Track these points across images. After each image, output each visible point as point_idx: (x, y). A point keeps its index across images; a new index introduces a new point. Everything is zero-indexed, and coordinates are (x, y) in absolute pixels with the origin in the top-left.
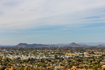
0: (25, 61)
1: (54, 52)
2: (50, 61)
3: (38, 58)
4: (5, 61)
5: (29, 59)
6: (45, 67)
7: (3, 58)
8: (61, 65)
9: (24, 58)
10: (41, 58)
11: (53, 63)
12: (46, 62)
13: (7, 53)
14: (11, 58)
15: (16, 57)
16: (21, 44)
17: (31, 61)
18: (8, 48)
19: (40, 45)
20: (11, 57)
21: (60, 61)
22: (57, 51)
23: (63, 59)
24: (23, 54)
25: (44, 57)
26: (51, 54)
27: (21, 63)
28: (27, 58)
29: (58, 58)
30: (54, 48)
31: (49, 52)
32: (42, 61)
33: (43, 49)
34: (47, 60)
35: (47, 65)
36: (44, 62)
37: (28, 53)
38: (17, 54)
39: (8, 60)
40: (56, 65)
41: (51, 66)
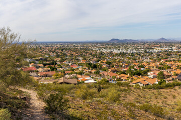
0: (117, 54)
1: (144, 46)
2: (140, 55)
3: (129, 52)
4: (100, 55)
5: (121, 53)
6: (135, 60)
7: (98, 52)
8: (150, 59)
9: (116, 51)
10: (131, 52)
11: (142, 56)
12: (136, 55)
13: (101, 48)
14: (105, 52)
15: (109, 51)
16: (113, 40)
17: (123, 54)
18: (102, 43)
19: (131, 40)
20: (104, 51)
21: (149, 55)
22: (147, 45)
23: (152, 53)
24: (116, 48)
25: (134, 51)
26: (141, 48)
27: (113, 56)
28: (119, 52)
29: (147, 52)
30: (143, 43)
31: (139, 46)
32: (133, 54)
33: (134, 43)
34: (137, 53)
35: (137, 58)
36: (134, 55)
37: (119, 47)
38: (110, 48)
39: (102, 53)
40: (146, 58)
41: (141, 60)
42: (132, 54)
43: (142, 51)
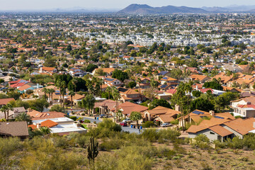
0: (143, 50)
1: (221, 27)
2: (209, 51)
3: (177, 43)
4: (95, 51)
5: (155, 46)
6: (195, 65)
7: (90, 42)
8: (239, 62)
9: (141, 41)
10: (186, 43)
11: (217, 56)
12: (198, 52)
13: (98, 30)
14: (110, 43)
15: (122, 39)
16: (134, 7)
17: (161, 50)
18: (101, 18)
19: (184, 9)
20: (109, 40)
21: (236, 52)
22: (229, 25)
23: (244, 47)
24: (141, 31)
25: (194, 41)
26: (213, 32)
27: (134, 55)
28: (150, 43)
29: (230, 44)
30: (220, 17)
31: (206, 27)
32: (189, 50)
33: (192, 19)
34: (201, 47)
35: (202, 60)
36: (193, 52)
37: (151, 29)
38: (125, 33)
39: (101, 47)
40: (226, 61)
41: (212, 65)
42: (187, 48)
43: (217, 40)
